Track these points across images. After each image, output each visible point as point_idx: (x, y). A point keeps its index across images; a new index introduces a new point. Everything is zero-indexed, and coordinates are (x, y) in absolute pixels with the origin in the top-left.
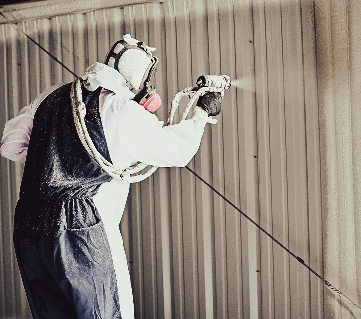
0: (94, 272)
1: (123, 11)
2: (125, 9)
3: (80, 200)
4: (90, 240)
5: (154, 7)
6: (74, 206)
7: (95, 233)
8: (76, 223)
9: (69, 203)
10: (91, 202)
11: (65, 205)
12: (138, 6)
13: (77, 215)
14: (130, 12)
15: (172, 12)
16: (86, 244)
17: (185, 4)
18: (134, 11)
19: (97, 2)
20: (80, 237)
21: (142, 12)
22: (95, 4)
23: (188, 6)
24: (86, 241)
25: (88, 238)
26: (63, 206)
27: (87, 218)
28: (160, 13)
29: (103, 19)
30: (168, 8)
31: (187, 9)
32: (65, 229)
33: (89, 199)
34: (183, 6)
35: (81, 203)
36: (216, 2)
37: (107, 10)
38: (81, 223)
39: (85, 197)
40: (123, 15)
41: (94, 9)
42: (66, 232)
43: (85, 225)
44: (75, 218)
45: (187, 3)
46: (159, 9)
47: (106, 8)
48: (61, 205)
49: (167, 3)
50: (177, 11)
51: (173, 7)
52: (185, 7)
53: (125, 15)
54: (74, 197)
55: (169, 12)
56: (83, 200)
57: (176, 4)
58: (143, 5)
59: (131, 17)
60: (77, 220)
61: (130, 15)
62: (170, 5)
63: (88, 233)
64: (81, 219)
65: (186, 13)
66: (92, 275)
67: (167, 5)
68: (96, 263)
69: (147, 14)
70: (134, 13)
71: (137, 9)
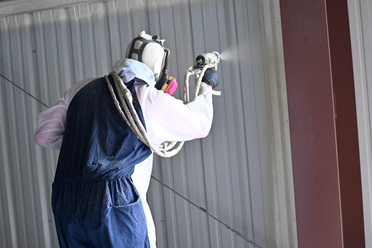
0: (135, 243)
1: (33, 16)
2: (34, 14)
3: (121, 179)
4: (133, 214)
5: (60, 12)
6: (117, 185)
7: (136, 208)
8: (120, 200)
9: (112, 183)
10: (131, 180)
11: (108, 184)
12: (46, 11)
13: (121, 193)
14: (39, 16)
15: (77, 16)
16: (129, 219)
17: (88, 9)
18: (43, 16)
19: (9, 9)
20: (125, 213)
21: (50, 15)
22: (7, 11)
23: (91, 10)
24: (130, 216)
25: (131, 213)
26: (107, 186)
27: (129, 195)
28: (65, 16)
29: (15, 23)
30: (74, 12)
31: (90, 12)
32: (110, 206)
33: (129, 178)
34: (87, 9)
35: (123, 181)
36: (116, 6)
37: (18, 16)
38: (124, 200)
39: (126, 176)
40: (33, 20)
41: (6, 15)
42: (111, 209)
43: (128, 202)
44: (120, 195)
45: (90, 7)
46: (65, 14)
47: (17, 14)
48: (105, 184)
49: (72, 8)
50: (81, 14)
51: (77, 11)
52: (88, 11)
53: (34, 19)
54: (117, 177)
55: (74, 15)
56: (124, 179)
57: (80, 8)
58: (51, 11)
59: (40, 20)
60: (121, 197)
61: (39, 19)
62: (75, 9)
63: (132, 209)
64: (124, 196)
65: (89, 15)
66: (134, 245)
67: (72, 10)
68: (137, 234)
69: (55, 18)
70: (43, 18)
71: (45, 14)
